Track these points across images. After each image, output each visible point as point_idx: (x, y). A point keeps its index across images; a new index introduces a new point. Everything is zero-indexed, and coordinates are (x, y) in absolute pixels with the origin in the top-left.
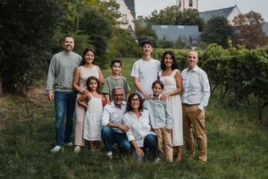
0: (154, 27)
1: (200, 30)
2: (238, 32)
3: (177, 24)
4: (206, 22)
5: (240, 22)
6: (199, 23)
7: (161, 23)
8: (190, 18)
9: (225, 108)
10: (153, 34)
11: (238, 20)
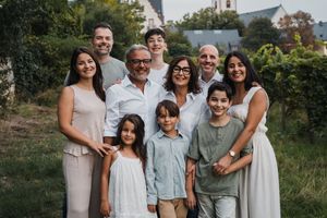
0: (186, 33)
1: (240, 35)
2: (285, 35)
3: (213, 28)
4: (247, 26)
5: (287, 24)
6: (239, 27)
7: (194, 28)
8: (228, 22)
9: (293, 139)
10: (185, 41)
11: (284, 21)
